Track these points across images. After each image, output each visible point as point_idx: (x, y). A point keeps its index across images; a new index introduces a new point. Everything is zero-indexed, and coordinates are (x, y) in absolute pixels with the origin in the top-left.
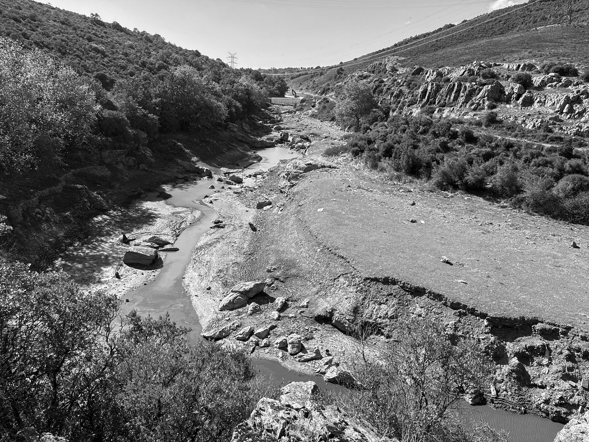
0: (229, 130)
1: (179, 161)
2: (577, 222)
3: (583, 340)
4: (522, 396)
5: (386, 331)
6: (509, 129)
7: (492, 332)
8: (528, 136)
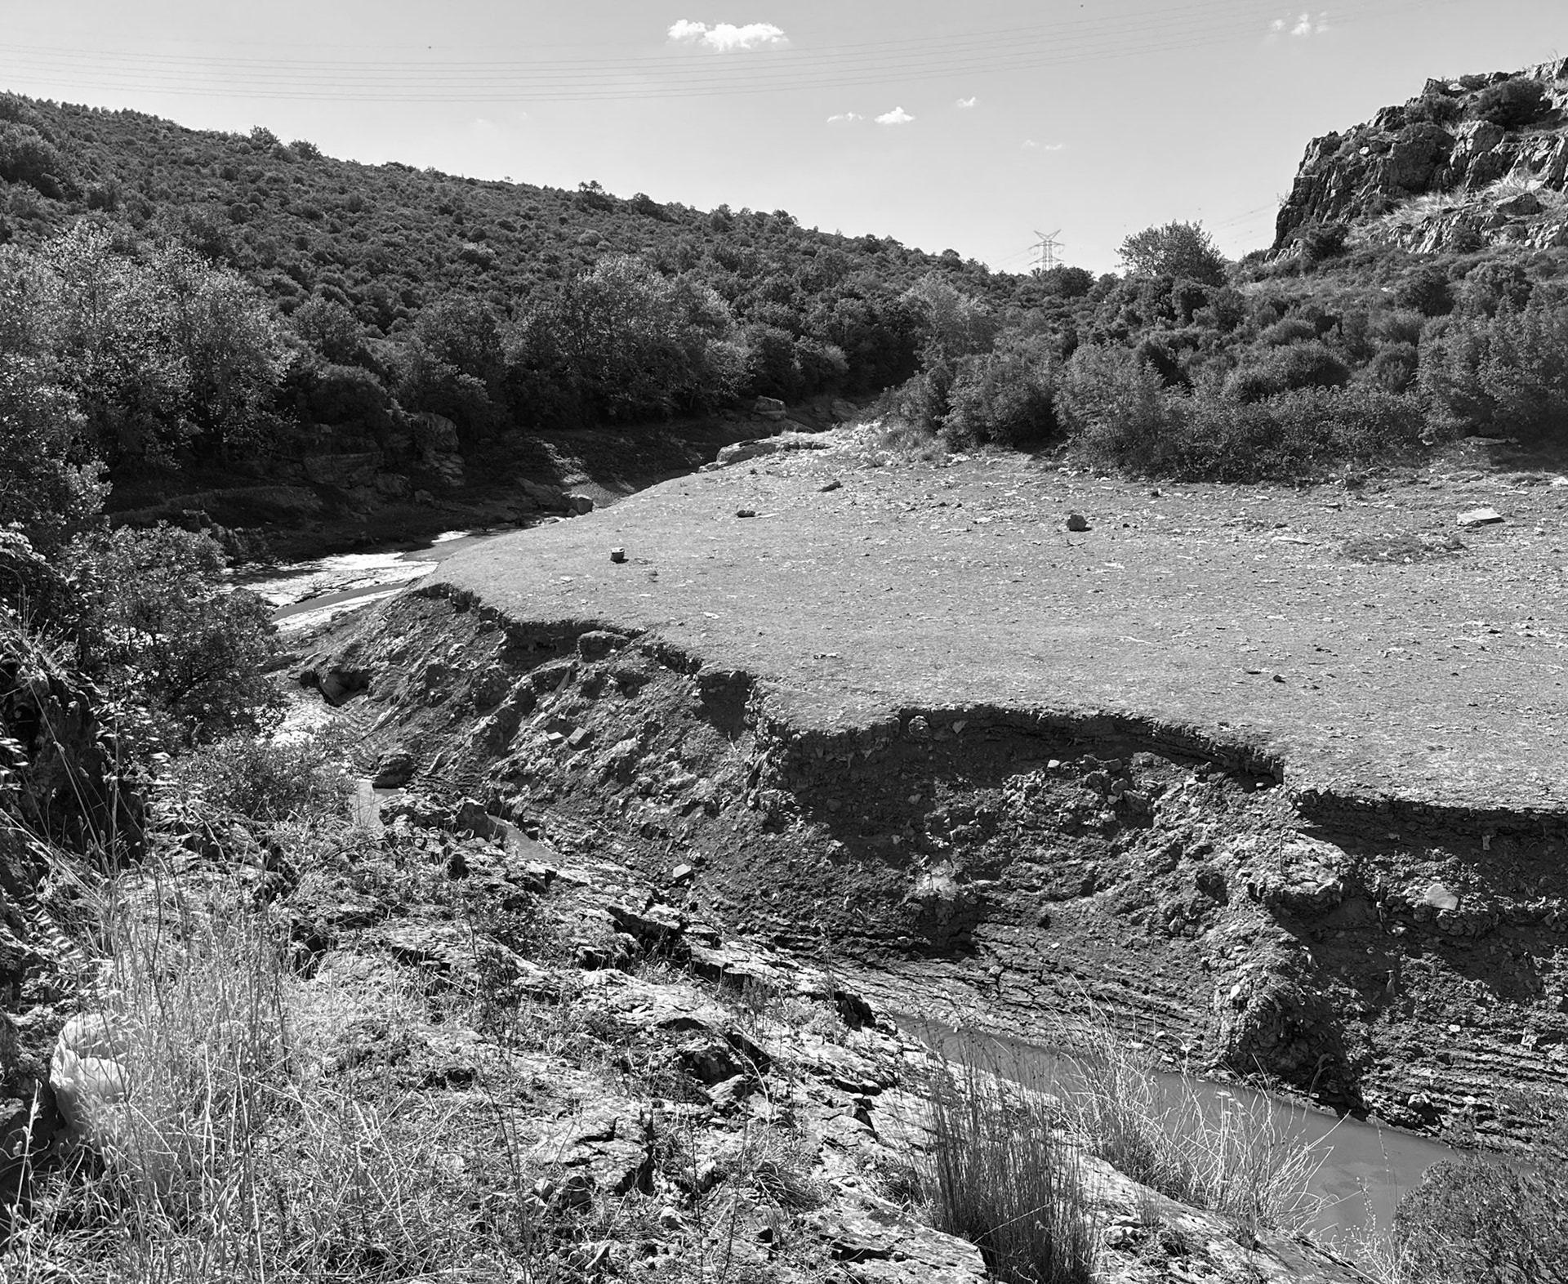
1: (527, 483)
3: (642, 654)
5: (372, 685)
6: (1358, 266)
7: (504, 655)
8: (1399, 277)
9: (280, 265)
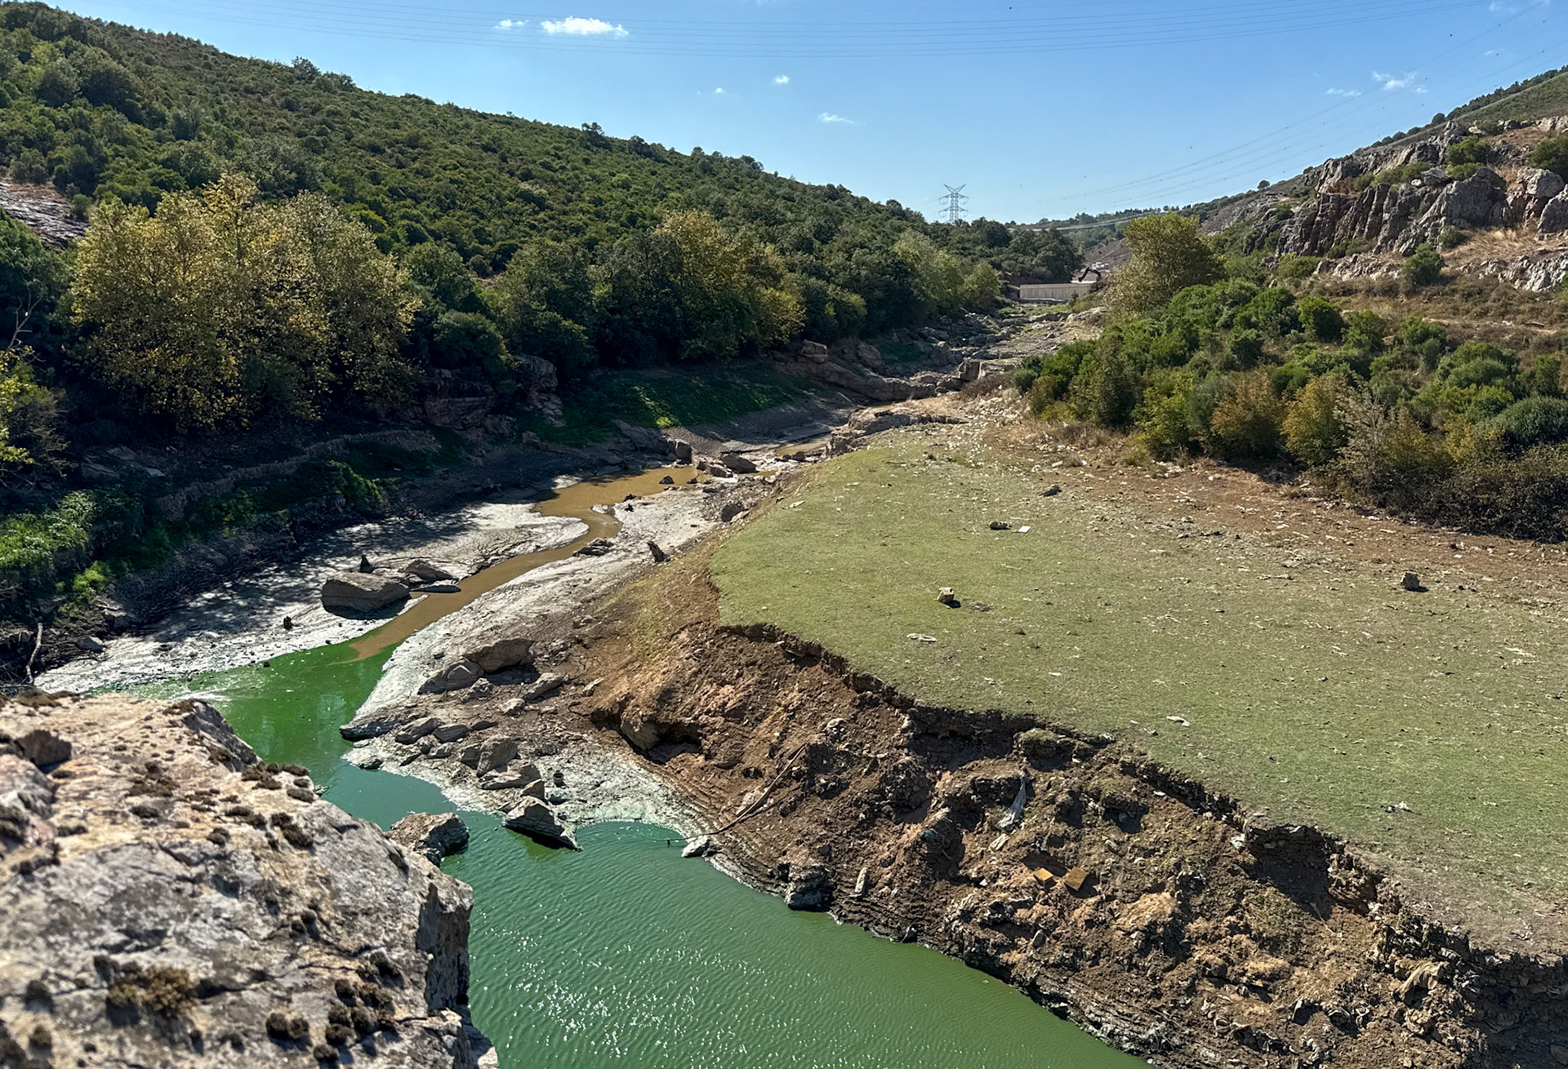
0: (803, 359)
1: (624, 426)
2: (1488, 530)
3: (1124, 773)
4: (924, 900)
5: (706, 744)
6: (1468, 296)
7: (914, 746)
8: (1518, 312)
9: (362, 200)
